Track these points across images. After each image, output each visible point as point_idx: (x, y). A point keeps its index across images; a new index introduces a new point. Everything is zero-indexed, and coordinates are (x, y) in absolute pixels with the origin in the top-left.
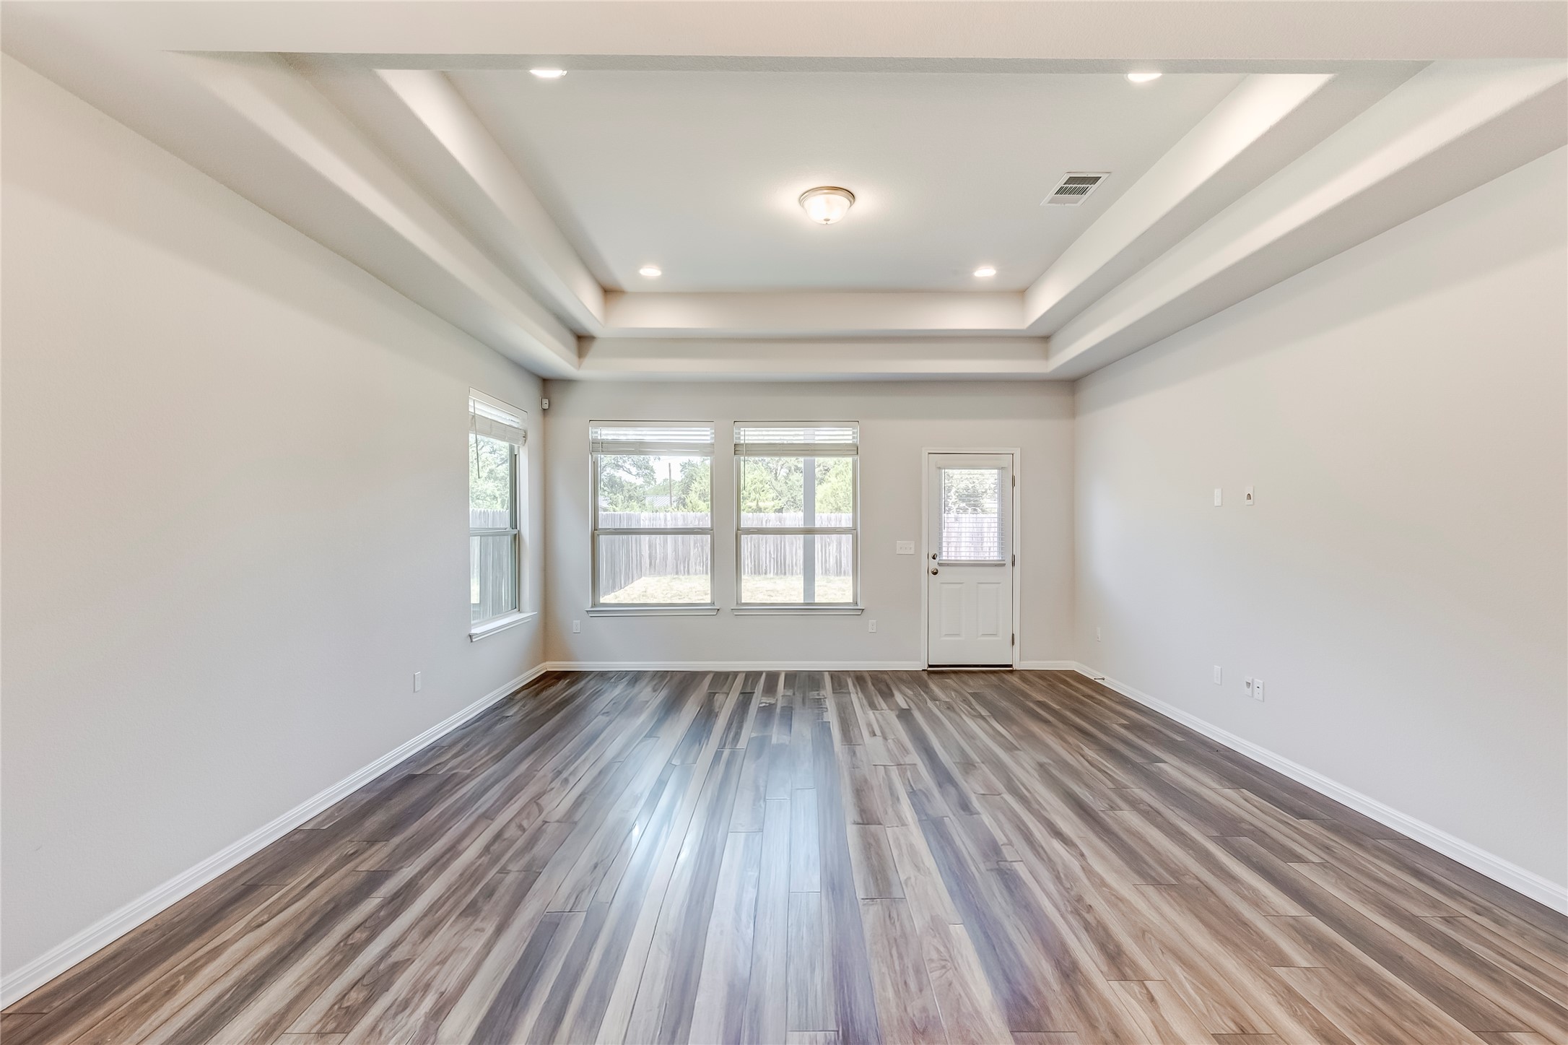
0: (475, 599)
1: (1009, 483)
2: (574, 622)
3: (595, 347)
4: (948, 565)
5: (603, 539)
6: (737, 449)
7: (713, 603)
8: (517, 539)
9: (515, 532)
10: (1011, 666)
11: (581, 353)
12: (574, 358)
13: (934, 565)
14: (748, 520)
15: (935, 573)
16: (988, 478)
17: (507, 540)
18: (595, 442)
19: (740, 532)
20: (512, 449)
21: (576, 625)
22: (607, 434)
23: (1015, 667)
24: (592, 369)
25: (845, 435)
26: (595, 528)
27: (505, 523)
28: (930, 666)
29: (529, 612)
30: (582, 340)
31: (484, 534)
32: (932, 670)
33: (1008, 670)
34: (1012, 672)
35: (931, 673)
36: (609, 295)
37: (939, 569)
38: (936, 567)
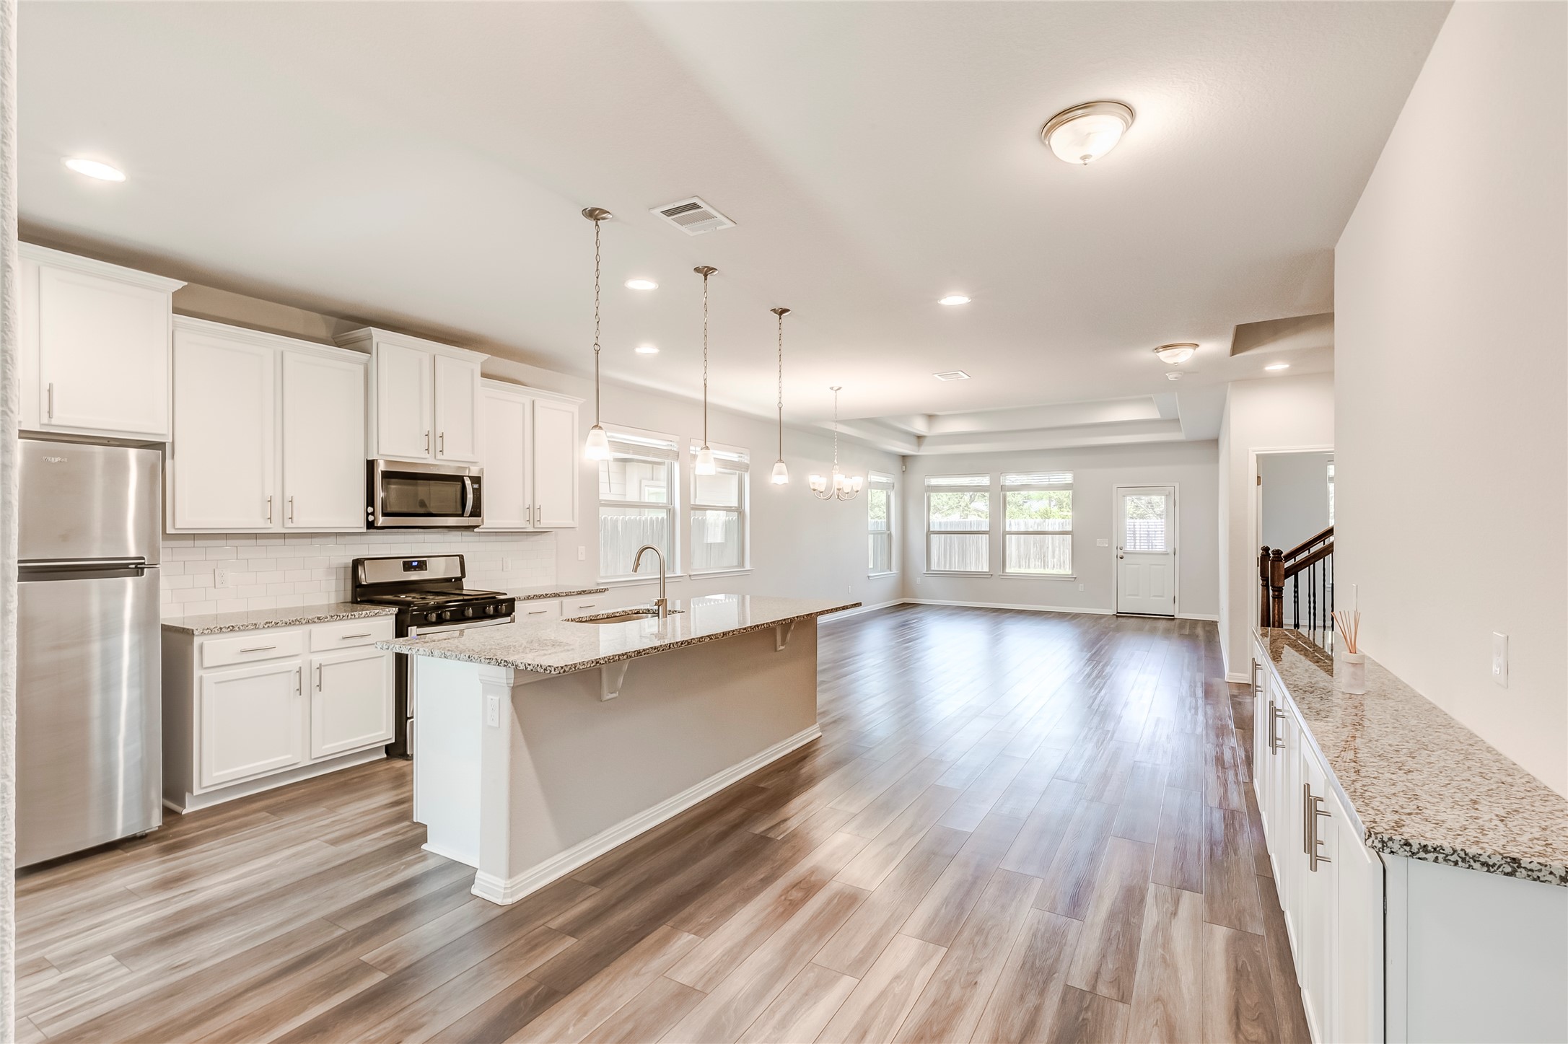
0: (871, 566)
1: (1172, 503)
2: (918, 578)
3: (926, 441)
4: (1129, 553)
5: (934, 538)
6: (1003, 488)
7: (990, 572)
8: (890, 536)
9: (889, 532)
10: (1173, 616)
11: (919, 445)
12: (916, 447)
13: (1120, 553)
15: (1121, 558)
17: (885, 536)
18: (928, 486)
19: (1005, 533)
20: (887, 493)
21: (918, 580)
22: (934, 481)
23: (1175, 617)
24: (925, 451)
25: (1067, 479)
26: (929, 531)
27: (884, 528)
28: (1118, 613)
29: (895, 570)
30: (920, 438)
31: (875, 533)
32: (1119, 615)
33: (1171, 618)
34: (1174, 619)
35: (1117, 616)
36: (931, 417)
37: (1124, 555)
38: (1122, 554)
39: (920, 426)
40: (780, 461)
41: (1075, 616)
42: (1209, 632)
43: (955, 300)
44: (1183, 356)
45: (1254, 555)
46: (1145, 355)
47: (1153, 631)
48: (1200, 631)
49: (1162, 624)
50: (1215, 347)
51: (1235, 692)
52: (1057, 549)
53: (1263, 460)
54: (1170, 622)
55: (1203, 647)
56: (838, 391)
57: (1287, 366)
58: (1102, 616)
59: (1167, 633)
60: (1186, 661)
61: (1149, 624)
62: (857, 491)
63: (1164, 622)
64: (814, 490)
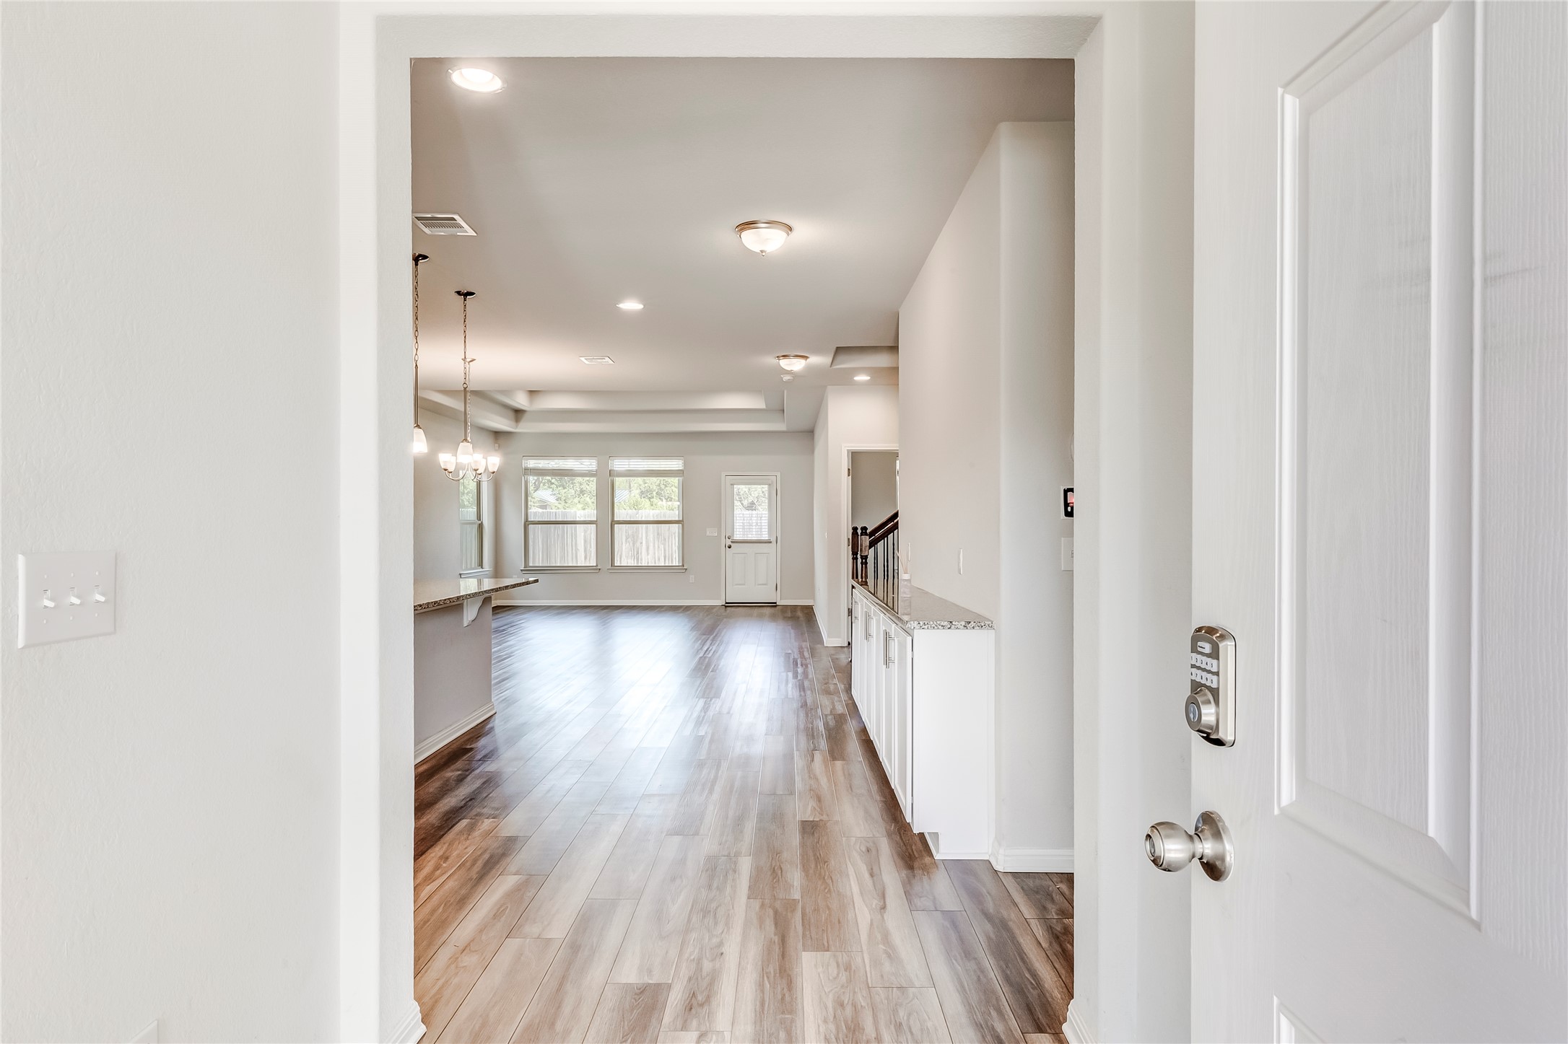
1: (774, 494)
3: (526, 416)
4: (737, 542)
5: (534, 529)
6: (611, 473)
7: (597, 566)
8: (481, 527)
9: (480, 522)
10: (775, 603)
11: (517, 420)
12: (513, 423)
13: (729, 543)
14: (620, 514)
15: (730, 547)
16: (759, 492)
17: (475, 527)
18: (526, 469)
19: (613, 523)
22: (532, 463)
23: (778, 604)
24: (524, 427)
25: (676, 464)
26: (526, 520)
27: (474, 517)
28: (727, 603)
30: (518, 413)
32: (728, 605)
33: (773, 605)
34: (776, 606)
35: (726, 607)
36: (532, 393)
37: (732, 544)
38: (730, 543)
39: (521, 401)
40: (466, 440)
41: (687, 608)
42: (807, 614)
43: (631, 305)
44: (796, 365)
45: (846, 534)
46: (770, 360)
47: (761, 617)
48: (799, 614)
49: (768, 611)
50: (819, 360)
51: (833, 652)
52: (652, 544)
53: (855, 456)
54: (773, 609)
55: (804, 624)
56: (471, 363)
57: (869, 378)
58: (712, 607)
59: (773, 618)
60: (793, 635)
61: (756, 611)
62: (494, 473)
63: (768, 609)
64: (446, 470)
